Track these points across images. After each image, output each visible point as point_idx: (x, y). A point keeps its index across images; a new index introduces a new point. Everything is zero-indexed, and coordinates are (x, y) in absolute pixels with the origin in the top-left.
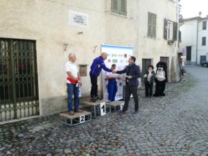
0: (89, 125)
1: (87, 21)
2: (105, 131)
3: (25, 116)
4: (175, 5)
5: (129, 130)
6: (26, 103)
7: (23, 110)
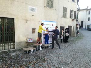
0: (35, 53)
1: (36, 11)
2: (40, 56)
3: (9, 49)
4: (75, 4)
5: (50, 56)
6: (10, 44)
7: (8, 47)
